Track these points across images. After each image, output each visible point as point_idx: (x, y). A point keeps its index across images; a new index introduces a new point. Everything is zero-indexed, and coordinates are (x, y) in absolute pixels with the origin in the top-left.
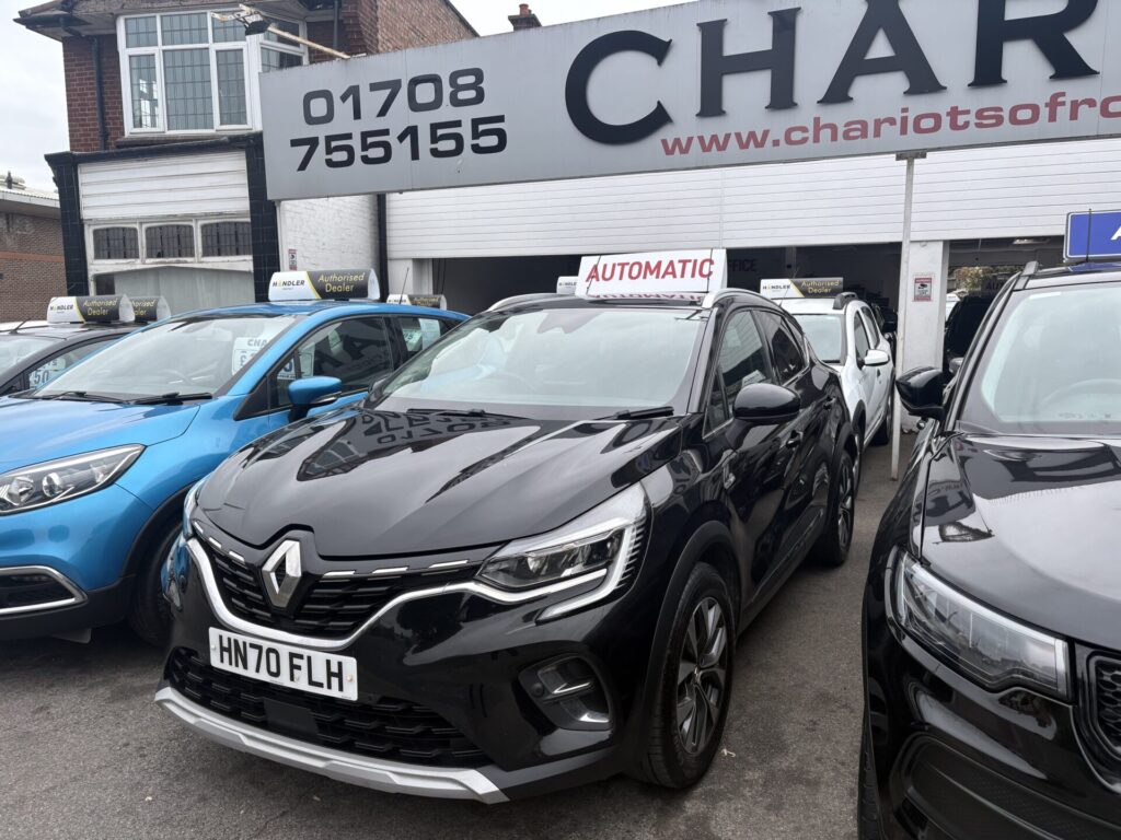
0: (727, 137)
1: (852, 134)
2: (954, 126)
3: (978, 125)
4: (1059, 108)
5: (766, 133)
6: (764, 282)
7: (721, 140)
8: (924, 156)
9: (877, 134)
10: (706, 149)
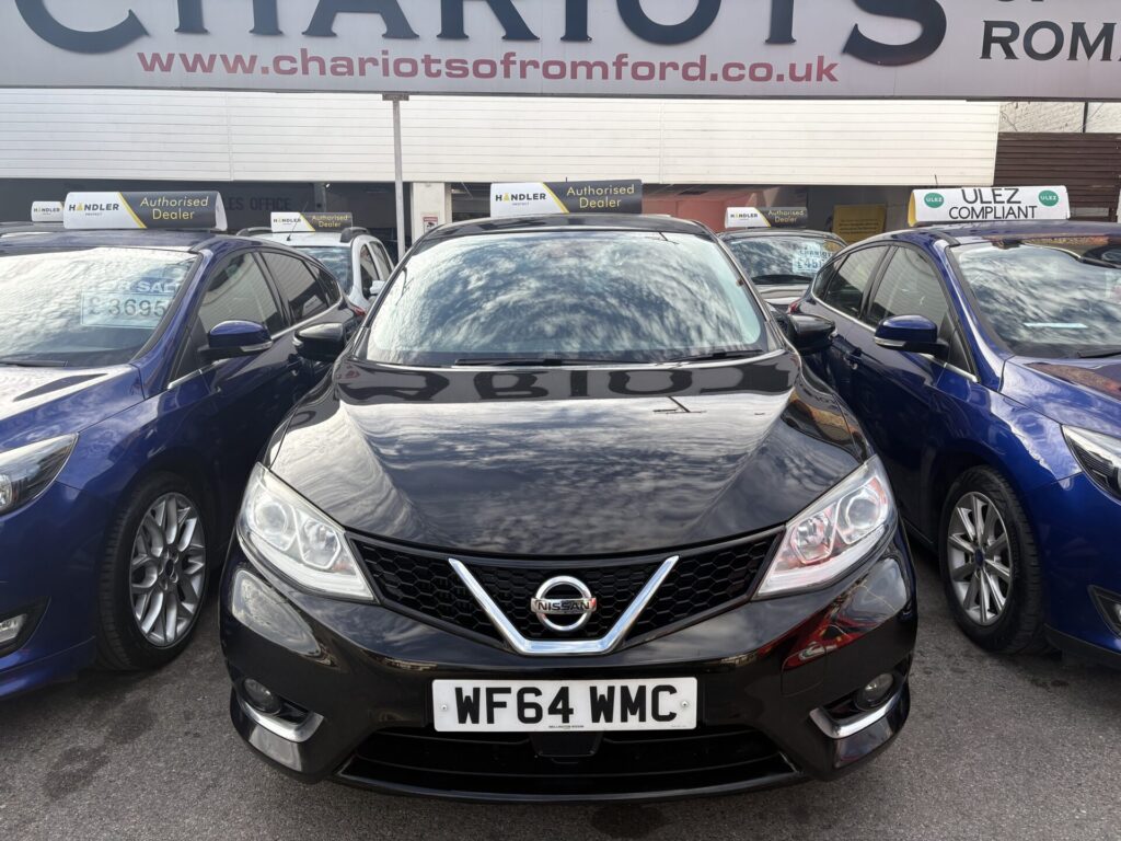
0: (212, 58)
1: (339, 70)
2: (429, 73)
3: (449, 75)
4: (512, 67)
5: (253, 59)
6: (274, 215)
7: (206, 62)
8: (407, 99)
9: (362, 72)
10: (191, 69)
